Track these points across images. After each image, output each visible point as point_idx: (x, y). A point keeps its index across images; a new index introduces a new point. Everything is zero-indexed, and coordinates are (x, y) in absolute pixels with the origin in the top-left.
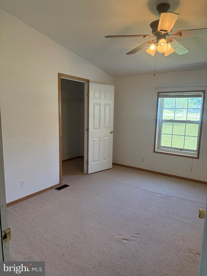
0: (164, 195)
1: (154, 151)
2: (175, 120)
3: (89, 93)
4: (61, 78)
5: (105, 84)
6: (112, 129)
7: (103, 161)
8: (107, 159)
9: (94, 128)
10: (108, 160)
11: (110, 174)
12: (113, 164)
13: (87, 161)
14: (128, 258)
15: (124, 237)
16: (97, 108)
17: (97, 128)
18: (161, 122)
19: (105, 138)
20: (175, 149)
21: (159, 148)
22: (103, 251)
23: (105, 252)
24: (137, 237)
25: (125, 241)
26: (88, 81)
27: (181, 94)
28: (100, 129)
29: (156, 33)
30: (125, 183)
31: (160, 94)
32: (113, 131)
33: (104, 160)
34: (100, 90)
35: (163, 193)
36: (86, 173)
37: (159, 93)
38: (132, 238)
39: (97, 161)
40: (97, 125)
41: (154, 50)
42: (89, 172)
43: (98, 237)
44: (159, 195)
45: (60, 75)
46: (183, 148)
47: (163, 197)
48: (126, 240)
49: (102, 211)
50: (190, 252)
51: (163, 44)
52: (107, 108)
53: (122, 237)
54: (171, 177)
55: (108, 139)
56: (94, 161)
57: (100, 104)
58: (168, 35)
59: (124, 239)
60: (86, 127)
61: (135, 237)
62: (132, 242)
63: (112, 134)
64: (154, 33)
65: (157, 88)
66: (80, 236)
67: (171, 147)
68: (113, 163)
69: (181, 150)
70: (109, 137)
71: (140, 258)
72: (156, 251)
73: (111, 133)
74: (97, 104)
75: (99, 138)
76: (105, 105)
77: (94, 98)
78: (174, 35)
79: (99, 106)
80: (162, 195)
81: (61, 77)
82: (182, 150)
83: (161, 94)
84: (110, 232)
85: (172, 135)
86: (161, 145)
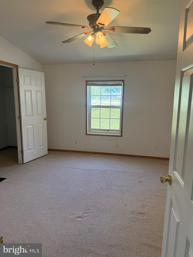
0: (100, 171)
1: (86, 134)
2: (101, 105)
3: (19, 78)
6: (45, 116)
7: (39, 148)
8: (43, 145)
9: (27, 115)
11: (48, 160)
13: (22, 150)
14: (86, 233)
15: (77, 216)
16: (28, 94)
17: (30, 116)
18: (90, 108)
19: (38, 125)
20: (103, 130)
21: (90, 131)
22: (61, 234)
23: (63, 234)
24: (88, 213)
25: (79, 219)
26: (17, 67)
27: (105, 83)
28: (33, 116)
29: (93, 25)
30: (64, 166)
32: (46, 118)
33: (39, 147)
34: (30, 76)
35: (99, 169)
36: (22, 163)
37: (87, 81)
38: (85, 215)
39: (32, 149)
40: (29, 113)
41: (91, 41)
42: (25, 162)
43: (53, 222)
44: (97, 171)
46: (109, 129)
47: (100, 172)
48: (80, 217)
49: (50, 197)
50: (132, 213)
51: (100, 36)
52: (39, 94)
53: (75, 216)
54: (101, 154)
55: (42, 126)
56: (29, 150)
57: (31, 91)
58: (103, 29)
59: (77, 218)
60: (17, 115)
61: (86, 213)
62: (86, 218)
63: (46, 121)
64: (92, 25)
65: (85, 77)
66: (34, 226)
67: (100, 129)
68: (48, 149)
69: (107, 131)
70: (42, 124)
71: (96, 230)
72: (107, 220)
73: (45, 119)
74: (28, 91)
75: (32, 126)
76: (37, 91)
77: (24, 85)
78: (109, 29)
79: (30, 92)
80: (99, 171)
82: (109, 131)
83: (89, 83)
84: (63, 215)
85: (100, 118)
86: (92, 128)
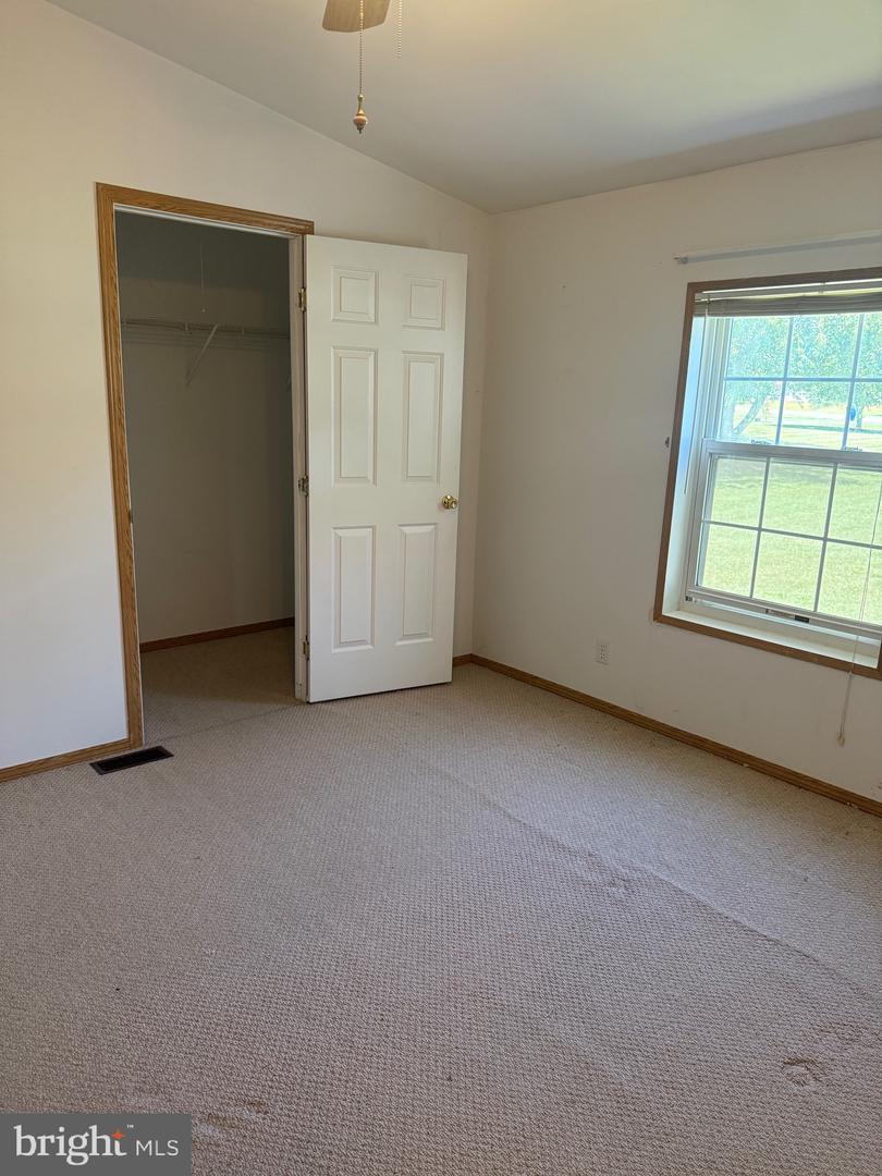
1: (658, 616)
2: (781, 444)
3: (306, 289)
4: (117, 212)
5: (422, 245)
6: (451, 488)
7: (399, 643)
8: (426, 635)
9: (340, 477)
10: (430, 643)
12: (458, 662)
13: (307, 639)
18: (705, 459)
19: (409, 530)
20: (767, 611)
21: (688, 599)
26: (307, 228)
27: (811, 291)
28: (375, 482)
31: (701, 298)
32: (456, 497)
33: (401, 640)
34: (377, 275)
36: (304, 699)
37: (694, 288)
39: (363, 642)
45: (106, 193)
46: (811, 610)
54: (729, 759)
55: (429, 537)
56: (341, 644)
60: (298, 475)
65: (685, 261)
67: (750, 599)
69: (798, 618)
70: (431, 527)
74: (357, 353)
75: (369, 529)
76: (409, 358)
77: (335, 321)
81: (117, 207)
82: (806, 620)
83: (703, 297)
85: (760, 529)
86: (705, 584)
